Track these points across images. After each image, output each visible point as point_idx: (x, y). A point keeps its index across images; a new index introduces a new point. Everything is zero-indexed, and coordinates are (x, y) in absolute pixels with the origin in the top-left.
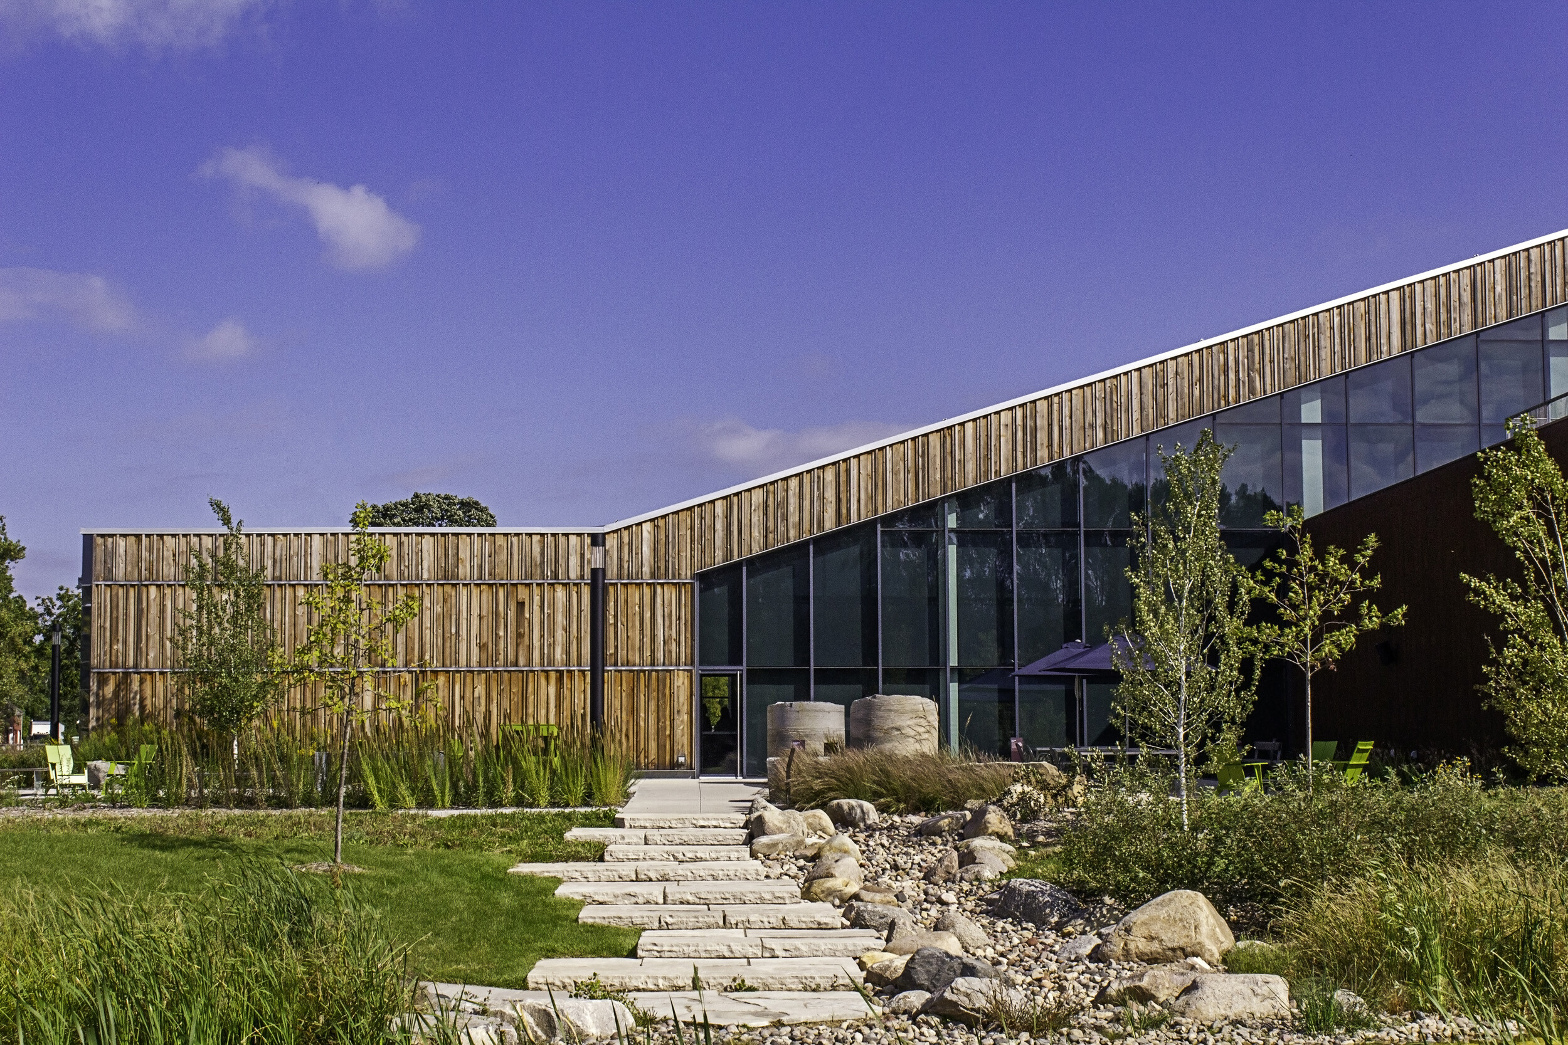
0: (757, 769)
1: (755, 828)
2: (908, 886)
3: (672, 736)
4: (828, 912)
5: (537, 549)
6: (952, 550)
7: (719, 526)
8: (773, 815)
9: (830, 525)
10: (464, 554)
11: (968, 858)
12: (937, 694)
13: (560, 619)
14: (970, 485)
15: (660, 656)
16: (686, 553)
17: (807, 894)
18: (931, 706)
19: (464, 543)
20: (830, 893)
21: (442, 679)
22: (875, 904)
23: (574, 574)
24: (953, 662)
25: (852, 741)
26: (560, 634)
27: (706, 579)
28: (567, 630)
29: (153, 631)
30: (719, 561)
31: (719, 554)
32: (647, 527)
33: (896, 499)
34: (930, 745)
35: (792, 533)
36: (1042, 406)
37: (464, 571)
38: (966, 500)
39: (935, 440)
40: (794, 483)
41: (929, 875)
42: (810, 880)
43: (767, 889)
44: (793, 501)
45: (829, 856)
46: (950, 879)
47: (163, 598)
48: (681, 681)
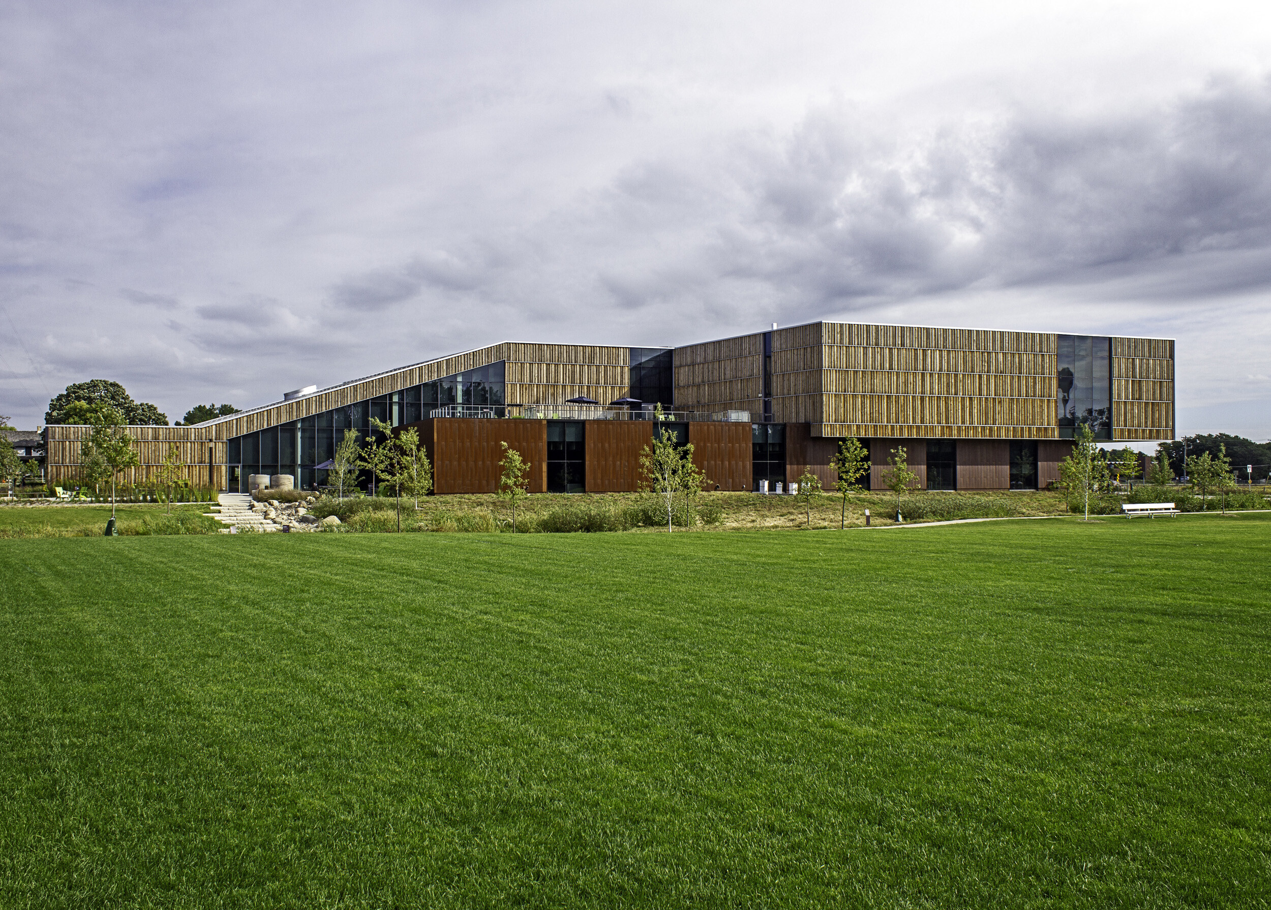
0: (246, 490)
1: (251, 507)
2: (285, 517)
3: (221, 483)
4: (270, 522)
5: (182, 432)
6: (299, 434)
7: (234, 426)
8: (255, 503)
9: (265, 427)
10: (161, 433)
11: (297, 512)
12: (293, 473)
13: (189, 451)
14: (304, 416)
15: (217, 461)
16: (225, 434)
17: (265, 518)
18: (292, 477)
19: (161, 431)
20: (269, 518)
21: (155, 467)
22: (278, 520)
23: (193, 438)
24: (299, 462)
25: (271, 486)
26: (189, 455)
27: (231, 441)
28: (191, 454)
29: (68, 454)
30: (234, 436)
31: (234, 434)
32: (214, 427)
33: (284, 420)
34: (291, 487)
35: (255, 428)
36: (324, 396)
37: (161, 438)
38: (303, 420)
39: (295, 404)
40: (255, 415)
41: (289, 515)
42: (265, 516)
43: (257, 517)
44: (255, 420)
45: (268, 512)
46: (293, 515)
47: (70, 444)
48: (224, 468)
